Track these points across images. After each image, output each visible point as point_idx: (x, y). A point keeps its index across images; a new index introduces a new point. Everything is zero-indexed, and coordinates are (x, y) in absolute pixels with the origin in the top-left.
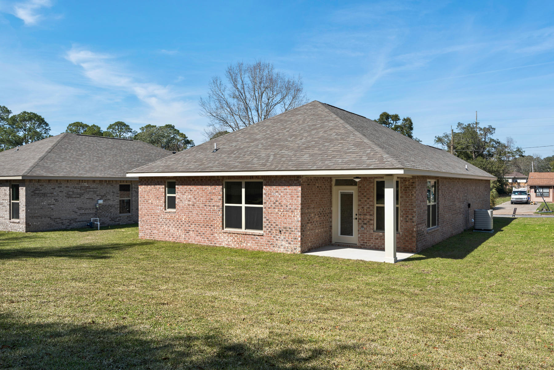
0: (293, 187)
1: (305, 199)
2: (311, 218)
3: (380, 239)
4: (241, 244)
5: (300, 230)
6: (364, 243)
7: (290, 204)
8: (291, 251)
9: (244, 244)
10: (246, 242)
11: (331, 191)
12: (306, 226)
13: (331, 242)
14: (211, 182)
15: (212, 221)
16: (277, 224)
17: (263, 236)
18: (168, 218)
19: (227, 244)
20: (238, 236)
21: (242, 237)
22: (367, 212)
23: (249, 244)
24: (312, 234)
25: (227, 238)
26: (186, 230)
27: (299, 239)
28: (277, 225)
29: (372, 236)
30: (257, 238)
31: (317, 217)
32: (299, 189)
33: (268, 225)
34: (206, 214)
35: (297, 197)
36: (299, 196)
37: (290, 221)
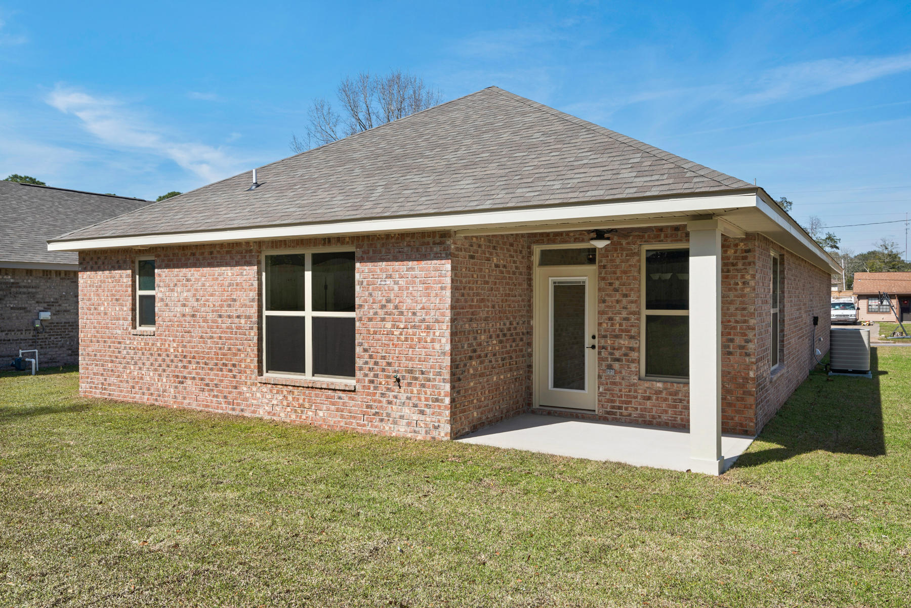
0: (429, 262)
1: (463, 295)
2: (480, 344)
3: (657, 399)
4: (302, 412)
5: (448, 377)
6: (613, 407)
7: (423, 308)
8: (426, 432)
9: (310, 413)
10: (313, 407)
11: (530, 280)
12: (465, 365)
13: (530, 404)
14: (232, 258)
15: (235, 355)
16: (390, 361)
17: (354, 391)
18: (139, 347)
19: (269, 413)
20: (296, 391)
21: (304, 394)
22: (622, 331)
23: (321, 414)
24: (483, 388)
25: (269, 396)
26: (177, 377)
27: (447, 400)
28: (389, 364)
29: (636, 391)
30: (340, 398)
31: (495, 342)
32: (447, 265)
33: (366, 363)
34: (220, 338)
35: (442, 288)
36: (445, 287)
37: (424, 354)
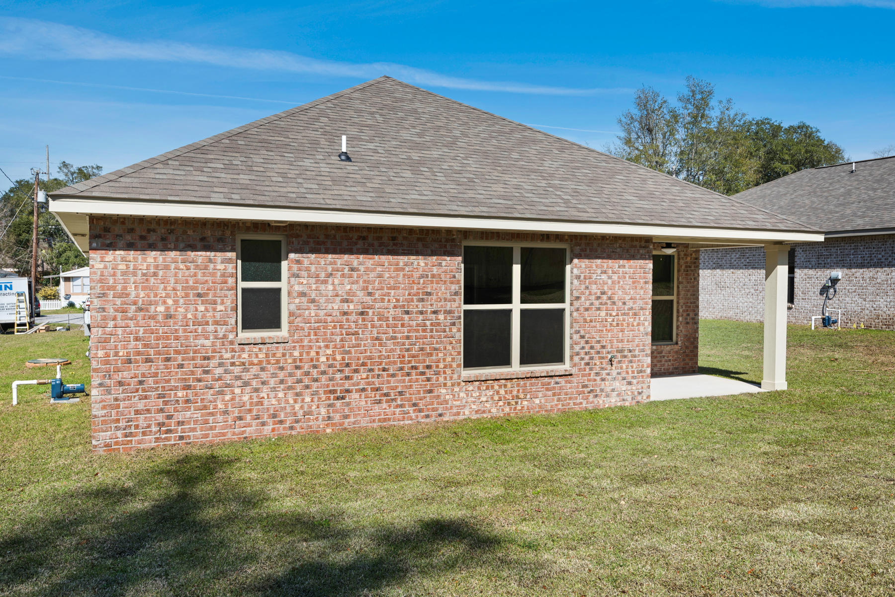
4: (517, 403)
5: (649, 352)
7: (631, 299)
8: (633, 399)
9: (525, 403)
10: (529, 396)
16: (604, 344)
17: (572, 374)
19: (477, 412)
20: (509, 384)
23: (537, 401)
25: (477, 394)
26: (334, 392)
28: (603, 347)
30: (557, 383)
32: (650, 265)
33: (583, 348)
34: (408, 338)
35: (646, 283)
36: (648, 281)
37: (631, 336)
